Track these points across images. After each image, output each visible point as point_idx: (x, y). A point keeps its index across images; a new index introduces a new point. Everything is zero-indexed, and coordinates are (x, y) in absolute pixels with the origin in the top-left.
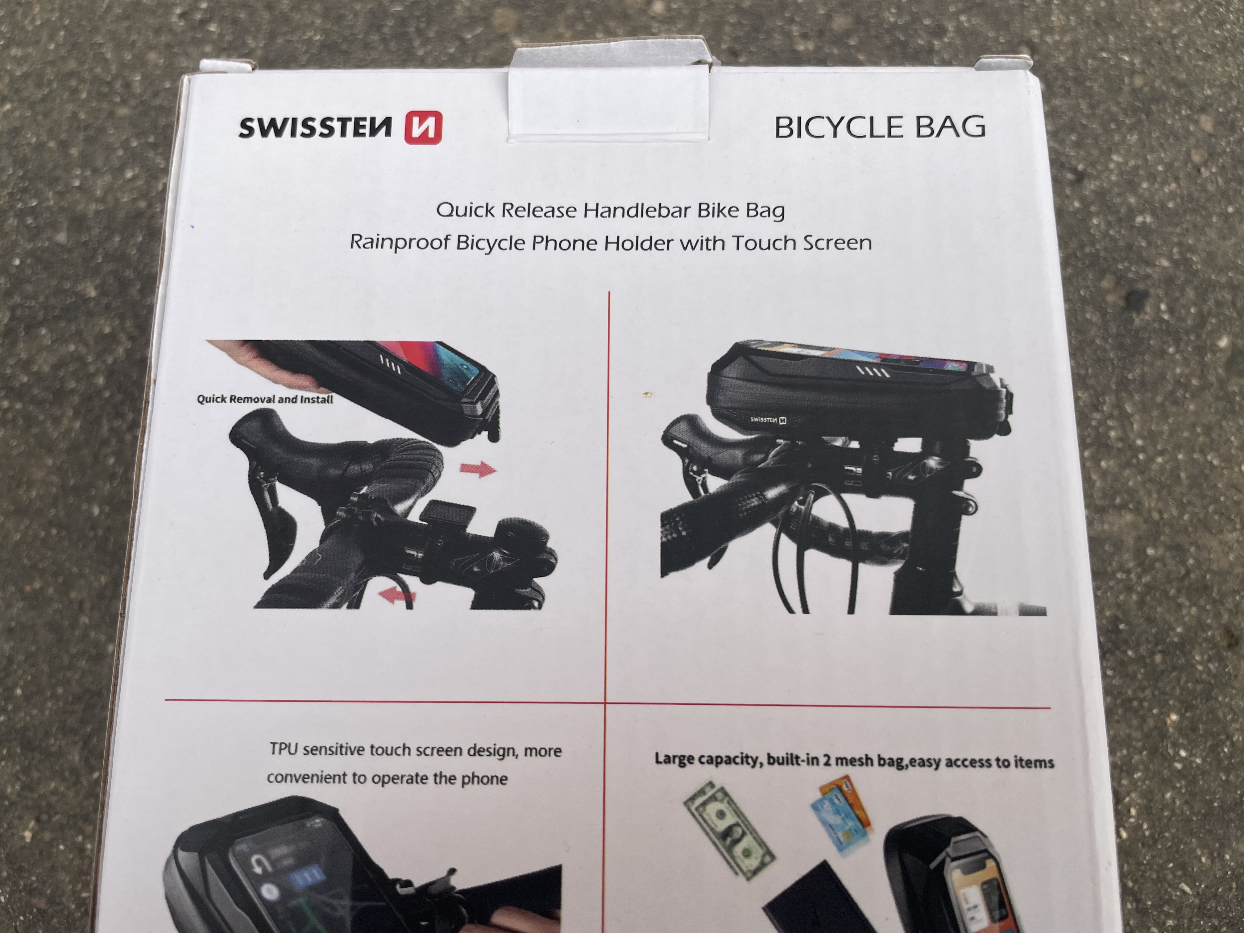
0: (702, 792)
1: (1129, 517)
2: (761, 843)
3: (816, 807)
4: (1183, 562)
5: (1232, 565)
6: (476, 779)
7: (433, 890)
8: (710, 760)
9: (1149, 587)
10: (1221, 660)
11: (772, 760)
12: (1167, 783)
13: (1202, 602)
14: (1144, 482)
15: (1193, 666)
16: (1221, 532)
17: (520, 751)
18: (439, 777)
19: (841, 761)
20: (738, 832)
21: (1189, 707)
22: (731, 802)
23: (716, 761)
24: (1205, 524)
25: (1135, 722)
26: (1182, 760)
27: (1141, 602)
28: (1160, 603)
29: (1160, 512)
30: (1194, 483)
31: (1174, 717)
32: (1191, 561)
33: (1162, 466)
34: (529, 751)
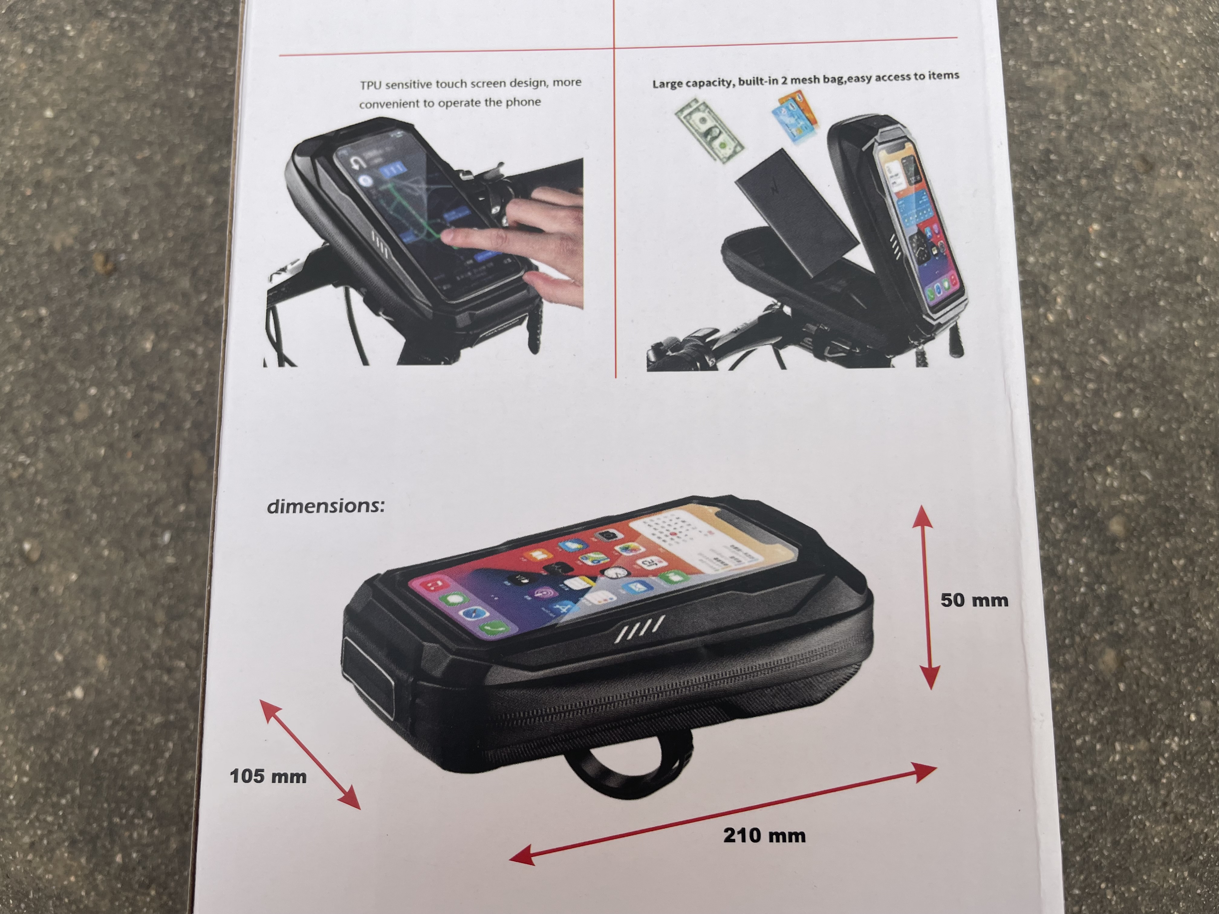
0: (689, 105)
1: (1061, 71)
2: (734, 138)
3: (775, 112)
4: (1106, 105)
5: (1148, 107)
6: (517, 103)
7: (487, 176)
8: (695, 84)
9: (1076, 125)
10: (1137, 180)
11: (741, 82)
12: (1089, 278)
13: (1122, 136)
14: (1074, 44)
15: (1113, 188)
16: (1139, 81)
17: (550, 82)
18: (488, 102)
19: (795, 80)
20: (716, 132)
21: (1109, 219)
22: (711, 111)
23: (699, 84)
24: (1125, 75)
25: (1062, 232)
26: (1103, 259)
27: (1070, 138)
28: (1086, 137)
29: (1088, 66)
30: (1116, 43)
31: (1096, 227)
32: (1113, 104)
33: (1090, 29)
34: (556, 82)
